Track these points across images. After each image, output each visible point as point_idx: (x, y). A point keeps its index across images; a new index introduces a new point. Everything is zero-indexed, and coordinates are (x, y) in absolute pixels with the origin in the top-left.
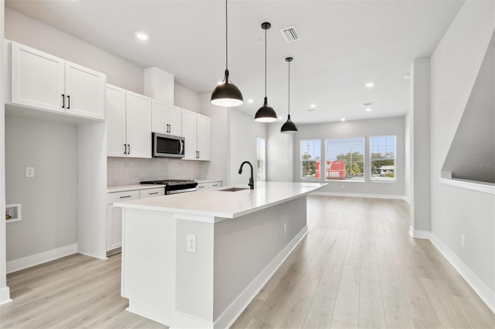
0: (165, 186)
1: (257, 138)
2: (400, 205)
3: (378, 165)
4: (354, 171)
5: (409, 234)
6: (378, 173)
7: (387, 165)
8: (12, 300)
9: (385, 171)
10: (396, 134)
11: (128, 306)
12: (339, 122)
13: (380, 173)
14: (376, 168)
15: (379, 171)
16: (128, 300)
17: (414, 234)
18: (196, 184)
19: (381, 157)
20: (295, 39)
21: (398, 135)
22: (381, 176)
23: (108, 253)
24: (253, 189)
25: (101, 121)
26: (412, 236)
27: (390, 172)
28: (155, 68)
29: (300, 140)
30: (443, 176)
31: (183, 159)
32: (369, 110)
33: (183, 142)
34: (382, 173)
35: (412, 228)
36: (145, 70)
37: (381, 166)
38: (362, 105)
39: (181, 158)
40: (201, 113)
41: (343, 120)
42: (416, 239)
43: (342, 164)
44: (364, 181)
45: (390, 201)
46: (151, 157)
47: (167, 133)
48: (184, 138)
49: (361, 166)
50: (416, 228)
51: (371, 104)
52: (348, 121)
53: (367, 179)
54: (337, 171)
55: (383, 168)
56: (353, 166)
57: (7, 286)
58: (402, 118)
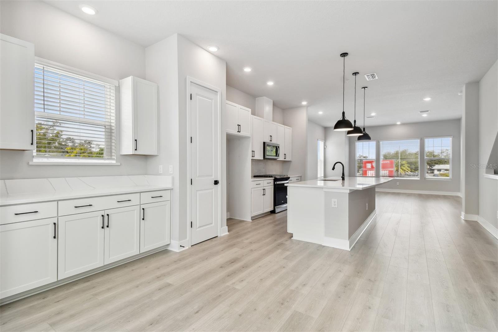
0: (274, 178)
1: (318, 141)
2: (455, 200)
3: (431, 164)
4: (403, 170)
5: (461, 218)
6: (431, 173)
7: (442, 164)
8: (228, 233)
9: (439, 170)
10: (452, 136)
11: (292, 237)
12: (394, 125)
13: (433, 173)
14: (428, 167)
15: (432, 171)
16: (292, 234)
17: (465, 217)
18: (289, 178)
19: (434, 156)
20: (373, 78)
21: (453, 137)
22: (434, 176)
23: (252, 217)
24: (344, 180)
25: (248, 138)
26: (463, 219)
27: (445, 172)
28: (265, 97)
29: (355, 142)
30: (487, 173)
31: (277, 160)
32: (425, 115)
33: (279, 147)
34: (436, 172)
35: (463, 213)
36: (256, 98)
37: (434, 166)
38: (419, 112)
39: (276, 159)
40: (284, 124)
41: (399, 123)
42: (466, 221)
43: (392, 163)
44: (419, 179)
45: (445, 197)
46: (263, 159)
47: (270, 142)
48: (279, 145)
49: (410, 165)
50: (467, 212)
51: (428, 111)
52: (403, 124)
53: (422, 176)
54: (386, 170)
55: (437, 167)
56: (402, 165)
57: (227, 226)
58: (459, 120)
